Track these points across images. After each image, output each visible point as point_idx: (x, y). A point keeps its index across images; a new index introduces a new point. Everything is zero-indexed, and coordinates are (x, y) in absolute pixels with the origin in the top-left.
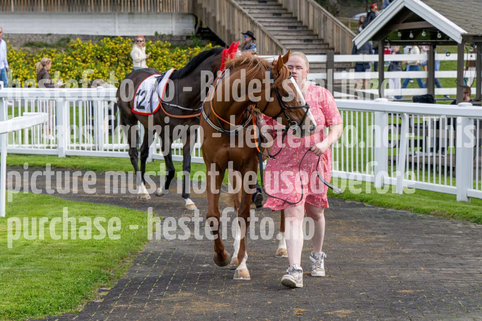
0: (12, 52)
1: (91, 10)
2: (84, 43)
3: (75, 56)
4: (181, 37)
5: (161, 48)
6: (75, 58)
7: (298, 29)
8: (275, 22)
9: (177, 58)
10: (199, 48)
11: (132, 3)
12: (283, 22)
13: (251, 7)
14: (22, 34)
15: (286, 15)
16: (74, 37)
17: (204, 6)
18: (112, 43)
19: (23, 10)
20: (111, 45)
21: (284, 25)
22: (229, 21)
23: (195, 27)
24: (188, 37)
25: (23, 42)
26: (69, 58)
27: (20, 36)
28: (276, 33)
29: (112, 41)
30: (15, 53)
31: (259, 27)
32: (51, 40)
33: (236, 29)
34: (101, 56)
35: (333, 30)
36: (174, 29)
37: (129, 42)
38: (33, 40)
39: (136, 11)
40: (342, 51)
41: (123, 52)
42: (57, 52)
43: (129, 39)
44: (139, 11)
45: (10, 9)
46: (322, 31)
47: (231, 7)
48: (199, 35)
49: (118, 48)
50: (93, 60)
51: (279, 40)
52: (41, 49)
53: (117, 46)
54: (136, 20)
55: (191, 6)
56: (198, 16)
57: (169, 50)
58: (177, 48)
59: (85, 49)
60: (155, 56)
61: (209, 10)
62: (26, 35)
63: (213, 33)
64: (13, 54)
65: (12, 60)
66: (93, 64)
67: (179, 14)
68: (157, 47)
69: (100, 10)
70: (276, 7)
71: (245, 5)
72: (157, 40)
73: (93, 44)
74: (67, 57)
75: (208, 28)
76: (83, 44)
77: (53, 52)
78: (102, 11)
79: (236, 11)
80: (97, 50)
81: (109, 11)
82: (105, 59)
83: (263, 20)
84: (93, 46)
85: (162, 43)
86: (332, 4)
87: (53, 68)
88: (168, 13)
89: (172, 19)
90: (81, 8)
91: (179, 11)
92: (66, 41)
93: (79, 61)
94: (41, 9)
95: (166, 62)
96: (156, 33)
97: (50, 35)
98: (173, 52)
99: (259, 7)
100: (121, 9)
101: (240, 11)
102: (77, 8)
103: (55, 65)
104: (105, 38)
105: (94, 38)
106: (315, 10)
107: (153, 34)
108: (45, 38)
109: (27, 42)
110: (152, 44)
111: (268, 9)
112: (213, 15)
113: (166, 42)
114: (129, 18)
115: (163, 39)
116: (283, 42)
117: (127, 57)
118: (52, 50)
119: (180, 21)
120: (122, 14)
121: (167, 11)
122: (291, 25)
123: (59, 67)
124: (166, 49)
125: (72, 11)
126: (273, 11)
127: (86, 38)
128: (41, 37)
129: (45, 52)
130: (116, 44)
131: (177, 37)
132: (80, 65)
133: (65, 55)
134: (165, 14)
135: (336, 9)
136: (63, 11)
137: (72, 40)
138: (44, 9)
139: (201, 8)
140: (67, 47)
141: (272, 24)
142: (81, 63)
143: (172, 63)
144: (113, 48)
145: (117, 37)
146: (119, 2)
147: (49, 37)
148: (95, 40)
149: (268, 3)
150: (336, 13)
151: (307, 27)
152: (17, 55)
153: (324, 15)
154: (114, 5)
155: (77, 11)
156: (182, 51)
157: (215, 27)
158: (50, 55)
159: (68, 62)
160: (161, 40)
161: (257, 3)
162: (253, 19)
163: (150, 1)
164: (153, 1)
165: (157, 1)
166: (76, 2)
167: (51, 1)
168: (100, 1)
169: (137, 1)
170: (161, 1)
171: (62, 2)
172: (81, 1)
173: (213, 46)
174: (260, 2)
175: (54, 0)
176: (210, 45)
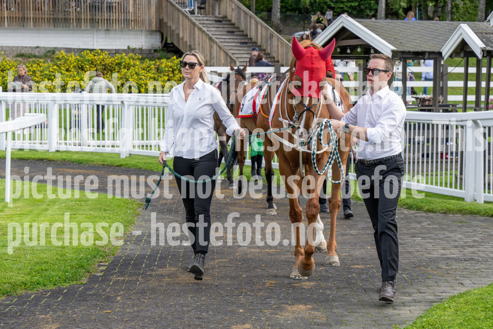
0: (6, 61)
1: (73, 26)
2: (68, 55)
3: (60, 66)
4: (150, 50)
5: (133, 59)
6: (60, 68)
7: (248, 45)
8: (229, 39)
9: (146, 68)
10: (165, 60)
11: (108, 21)
12: (236, 39)
13: (209, 26)
14: (14, 47)
15: (238, 33)
16: (59, 49)
17: (169, 24)
18: (91, 55)
19: (15, 26)
20: (90, 56)
21: (236, 41)
22: (190, 37)
23: (162, 42)
24: (155, 51)
25: (15, 53)
26: (55, 67)
27: (12, 48)
28: (230, 48)
29: (91, 53)
30: (8, 62)
31: (216, 42)
32: (39, 52)
33: (197, 44)
34: (82, 66)
35: (278, 46)
36: (143, 44)
37: (106, 54)
38: (23, 52)
39: (111, 28)
40: (286, 64)
41: (101, 63)
42: (44, 62)
43: (106, 52)
44: (114, 28)
45: (4, 25)
46: (269, 47)
47: (192, 25)
48: (165, 49)
49: (97, 59)
50: (75, 69)
51: (233, 54)
52: (31, 60)
53: (96, 57)
54: (111, 36)
55: (158, 24)
56: (164, 33)
57: (139, 61)
58: (146, 60)
59: (68, 60)
60: (128, 67)
61: (173, 28)
62: (17, 47)
63: (177, 48)
64: (7, 63)
65: (6, 68)
66: (75, 73)
67: (148, 31)
68: (129, 59)
69: (80, 27)
70: (230, 26)
71: (203, 24)
72: (129, 53)
73: (75, 56)
74: (53, 66)
75: (172, 43)
76: (66, 55)
77: (41, 62)
78: (83, 28)
79: (196, 29)
80: (78, 61)
81: (89, 28)
82: (85, 69)
83: (219, 37)
84: (75, 58)
85: (133, 56)
86: (275, 24)
87: (41, 76)
88: (139, 30)
89: (142, 35)
90: (64, 25)
91: (148, 29)
92: (52, 52)
93: (63, 70)
94: (30, 26)
95: (137, 71)
96: (129, 47)
97: (38, 47)
98: (143, 63)
99: (215, 26)
100: (98, 26)
101: (200, 29)
102: (61, 25)
103: (43, 74)
104: (85, 51)
105: (76, 51)
106: (263, 28)
107: (126, 48)
108: (34, 50)
109: (19, 53)
110: (125, 56)
111: (223, 27)
112: (177, 32)
113: (137, 54)
114: (105, 33)
115: (135, 52)
116: (236, 56)
117: (104, 67)
118: (40, 60)
119: (149, 37)
120: (100, 30)
121: (138, 28)
122: (242, 41)
123: (46, 75)
124: (137, 60)
125: (57, 27)
126: (227, 29)
127: (68, 50)
128: (30, 49)
129: (34, 62)
130: (95, 56)
131: (146, 50)
132: (64, 74)
133: (51, 65)
134: (136, 31)
135: (279, 28)
136: (49, 27)
137: (57, 52)
138: (33, 26)
139: (167, 26)
140: (53, 58)
141: (226, 40)
142: (65, 72)
143: (142, 73)
144: (92, 59)
145: (95, 50)
146: (97, 20)
147: (37, 50)
148: (77, 52)
149: (223, 23)
150: (279, 32)
151: (256, 43)
152: (10, 64)
153: (270, 33)
154: (93, 23)
155: (61, 27)
156: (151, 62)
157: (179, 42)
158: (38, 64)
159: (54, 71)
160: (133, 53)
161: (214, 22)
162: (211, 36)
163: (124, 19)
164: (126, 20)
165: (129, 20)
166: (60, 20)
167: (39, 18)
168: (81, 19)
169: (113, 19)
170: (133, 19)
171: (49, 20)
172: (64, 19)
173: (177, 58)
174: (216, 21)
175: (42, 18)
176: (175, 57)
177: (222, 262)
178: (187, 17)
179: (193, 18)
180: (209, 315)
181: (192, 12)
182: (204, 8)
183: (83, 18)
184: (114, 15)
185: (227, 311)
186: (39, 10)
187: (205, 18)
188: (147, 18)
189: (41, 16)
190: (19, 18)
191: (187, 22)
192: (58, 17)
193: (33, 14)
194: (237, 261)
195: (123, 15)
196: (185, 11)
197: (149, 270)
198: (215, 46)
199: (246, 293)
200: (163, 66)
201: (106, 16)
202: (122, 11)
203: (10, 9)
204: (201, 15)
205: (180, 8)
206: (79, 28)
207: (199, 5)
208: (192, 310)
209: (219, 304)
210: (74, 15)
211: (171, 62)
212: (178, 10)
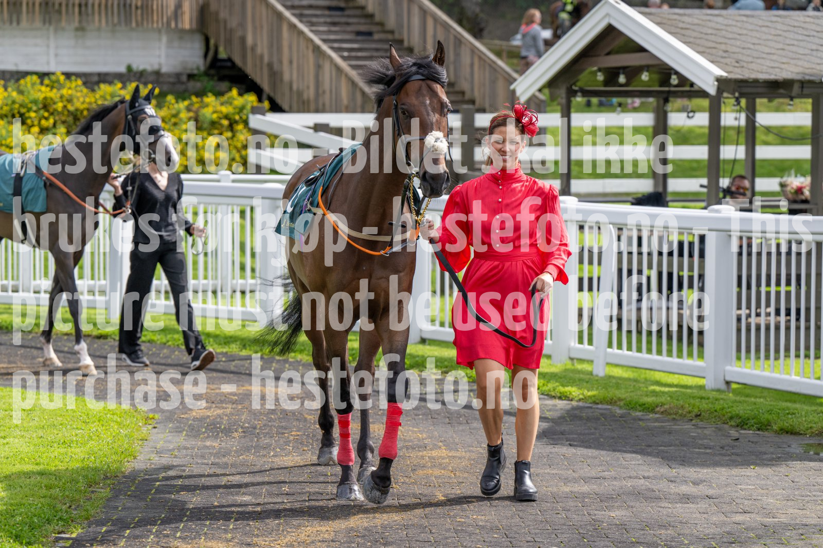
4: (178, 75)
8: (361, 49)
10: (213, 98)
13: (314, 20)
15: (381, 36)
17: (223, 15)
18: (43, 88)
20: (41, 91)
21: (377, 54)
22: (271, 46)
23: (206, 55)
24: (191, 76)
29: (42, 82)
31: (330, 58)
33: (285, 61)
34: (22, 115)
35: (472, 65)
36: (163, 60)
39: (90, 24)
40: (490, 106)
44: (97, 24)
47: (275, 18)
48: (212, 72)
49: (55, 98)
53: (53, 93)
54: (89, 43)
55: (197, 16)
56: (210, 35)
58: (170, 98)
61: (233, 23)
63: (240, 69)
67: (173, 32)
69: (19, 20)
70: (362, 21)
72: (130, 80)
73: (6, 90)
75: (229, 60)
78: (24, 23)
79: (285, 28)
80: (14, 102)
81: (37, 24)
82: (29, 121)
84: (5, 94)
88: (153, 30)
89: (159, 40)
91: (173, 25)
96: (129, 68)
98: (162, 107)
99: (329, 20)
100: (60, 20)
101: (293, 27)
104: (29, 77)
105: (9, 76)
106: (439, 26)
107: (122, 69)
110: (120, 88)
111: (347, 24)
112: (239, 33)
113: (149, 84)
114: (76, 37)
115: (143, 80)
117: (71, 119)
119: (176, 44)
120: (63, 29)
121: (150, 25)
126: (357, 27)
130: (51, 89)
131: (169, 75)
134: (147, 30)
139: (217, 21)
141: (353, 53)
144: (45, 98)
145: (53, 74)
146: (57, 7)
148: (9, 79)
149: (348, 12)
150: (477, 33)
153: (455, 36)
154: (47, 11)
156: (181, 104)
157: (244, 57)
160: (140, 82)
161: (326, 12)
162: (318, 42)
163: (119, 4)
164: (125, 6)
165: (130, 5)
168: (21, 3)
169: (93, 5)
170: (139, 4)
173: (241, 94)
174: (331, 9)
176: (235, 92)
179: (277, 2)
187: (306, 2)
188: (171, 1)
191: (263, 11)
198: (327, 67)
200: (208, 111)
211: (226, 103)
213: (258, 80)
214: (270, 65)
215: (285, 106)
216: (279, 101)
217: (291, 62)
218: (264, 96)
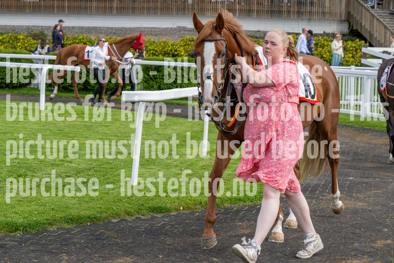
1: (285, 17)
5: (327, 41)
10: (351, 42)
13: (385, 17)
17: (355, 16)
19: (244, 16)
22: (370, 26)
23: (349, 29)
24: (344, 35)
31: (390, 30)
33: (375, 30)
36: (335, 30)
39: (312, 18)
44: (314, 18)
47: (372, 17)
48: (351, 34)
54: (312, 24)
55: (347, 15)
56: (351, 22)
60: (323, 46)
61: (358, 18)
63: (360, 33)
67: (339, 20)
68: (324, 41)
69: (290, 17)
71: (381, 16)
72: (324, 36)
75: (357, 30)
78: (292, 17)
79: (375, 20)
81: (296, 18)
83: (392, 25)
85: (327, 38)
88: (332, 20)
89: (334, 23)
90: (278, 15)
91: (339, 18)
94: (254, 15)
96: (324, 32)
97: (259, 31)
99: (390, 17)
100: (303, 17)
101: (378, 20)
102: (276, 15)
107: (322, 32)
108: (256, 33)
110: (321, 38)
112: (360, 22)
113: (330, 37)
114: (308, 22)
115: (328, 36)
119: (340, 25)
120: (304, 19)
121: (331, 18)
125: (273, 17)
128: (253, 33)
134: (330, 20)
136: (267, 17)
138: (256, 16)
139: (353, 17)
146: (302, 12)
147: (258, 33)
154: (299, 14)
155: (276, 17)
157: (361, 29)
161: (389, 15)
162: (386, 24)
163: (322, 12)
164: (323, 12)
165: (325, 12)
166: (275, 11)
167: (260, 10)
168: (291, 11)
169: (313, 12)
170: (328, 12)
171: (267, 12)
172: (279, 11)
173: (360, 41)
174: (390, 14)
175: (262, 10)
176: (358, 40)
177: (377, 193)
178: (368, 10)
179: (373, 11)
180: (361, 231)
181: (373, 7)
182: (382, 4)
183: (292, 10)
184: (315, 8)
185: (375, 229)
186: (261, 5)
187: (382, 12)
188: (339, 11)
189: (262, 9)
190: (246, 10)
191: (368, 14)
192: (274, 9)
193: (257, 7)
194: (388, 192)
195: (321, 8)
196: (367, 6)
197: (321, 195)
198: (388, 33)
199: (391, 217)
200: (349, 46)
201: (308, 9)
202: (321, 6)
203: (241, 4)
204: (379, 9)
205: (363, 4)
206: (288, 18)
207: (378, 2)
208: (349, 226)
209: (370, 224)
210: (286, 8)
211: (355, 43)
212: (362, 5)
213: (366, 37)
214: (370, 32)
215: (374, 45)
216: (372, 43)
217: (377, 31)
218: (368, 42)
